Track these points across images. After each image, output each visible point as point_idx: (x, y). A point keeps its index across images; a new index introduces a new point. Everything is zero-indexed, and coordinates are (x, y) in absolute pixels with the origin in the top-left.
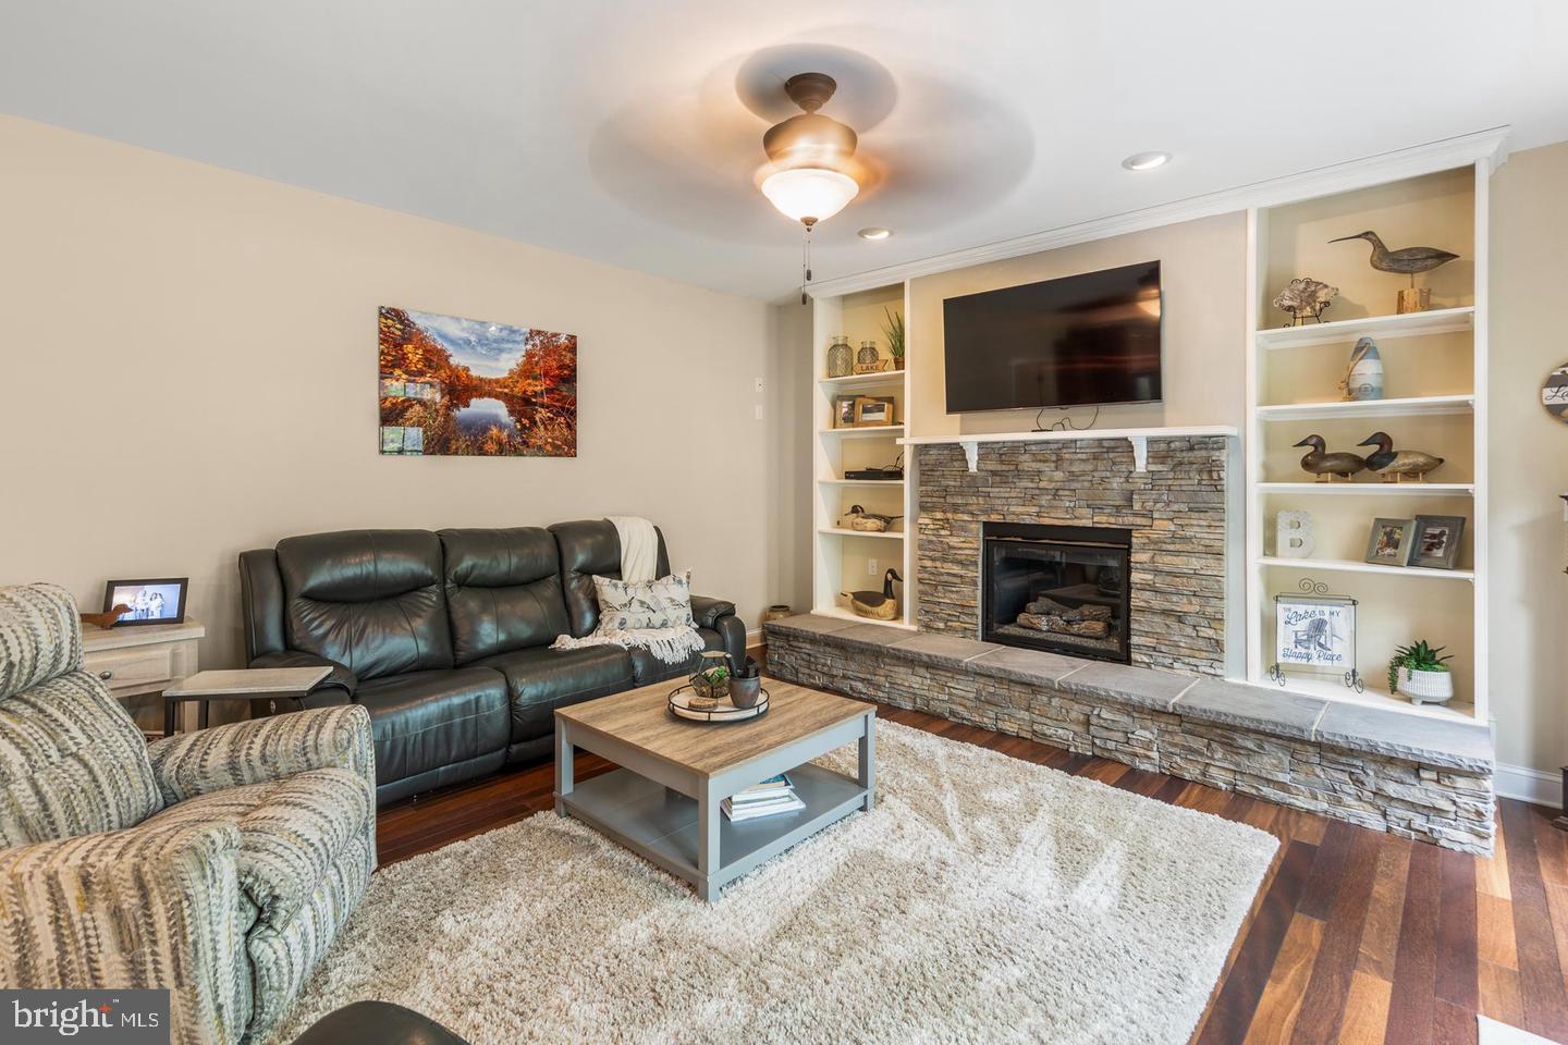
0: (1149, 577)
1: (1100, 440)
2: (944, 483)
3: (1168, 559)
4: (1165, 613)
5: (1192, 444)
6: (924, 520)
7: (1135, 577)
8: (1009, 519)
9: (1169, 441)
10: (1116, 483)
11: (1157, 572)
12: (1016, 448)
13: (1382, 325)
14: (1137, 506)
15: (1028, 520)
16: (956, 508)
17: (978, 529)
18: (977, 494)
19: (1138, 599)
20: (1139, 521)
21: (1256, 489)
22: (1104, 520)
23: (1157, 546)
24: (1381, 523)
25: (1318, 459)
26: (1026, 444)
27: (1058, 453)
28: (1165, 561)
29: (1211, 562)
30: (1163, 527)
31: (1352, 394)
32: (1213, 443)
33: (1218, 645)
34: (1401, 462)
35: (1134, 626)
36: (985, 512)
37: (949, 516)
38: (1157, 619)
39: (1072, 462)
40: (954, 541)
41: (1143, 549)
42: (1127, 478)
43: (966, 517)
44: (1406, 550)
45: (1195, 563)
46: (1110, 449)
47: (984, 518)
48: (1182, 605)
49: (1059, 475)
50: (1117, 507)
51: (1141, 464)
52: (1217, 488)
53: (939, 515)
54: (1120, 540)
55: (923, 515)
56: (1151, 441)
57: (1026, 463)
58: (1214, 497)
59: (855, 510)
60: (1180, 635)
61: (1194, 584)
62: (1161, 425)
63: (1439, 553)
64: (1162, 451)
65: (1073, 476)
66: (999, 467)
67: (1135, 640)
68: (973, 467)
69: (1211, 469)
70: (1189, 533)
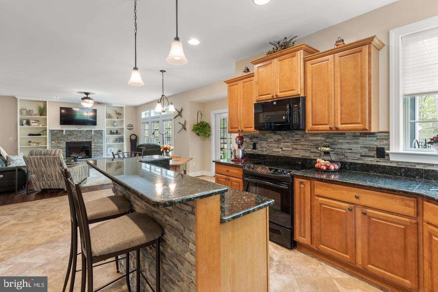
0: (94, 147)
1: (87, 130)
2: (58, 136)
3: (97, 144)
4: (96, 151)
5: (99, 131)
6: (53, 142)
7: (92, 147)
8: (72, 141)
9: (96, 130)
10: (89, 135)
11: (95, 146)
12: (73, 131)
13: (116, 120)
14: (92, 138)
15: (75, 141)
16: (61, 140)
17: (65, 143)
18: (65, 137)
19: (92, 150)
20: (93, 140)
21: (106, 136)
22: (88, 140)
23: (95, 143)
24: (116, 139)
25: (111, 133)
26: (74, 130)
27: (80, 132)
28: (96, 145)
29: (101, 144)
30: (96, 141)
31: (114, 126)
32: (102, 131)
33: (102, 153)
34: (119, 133)
35: (92, 153)
36: (67, 140)
37: (59, 141)
38: (95, 152)
39: (83, 133)
40: (60, 145)
41: (93, 143)
42: (91, 135)
43: (63, 141)
44: (118, 141)
45: (100, 144)
46: (88, 131)
47: (67, 141)
48: (98, 149)
49: (80, 135)
50: (89, 138)
51: (93, 133)
52: (102, 136)
53: (57, 141)
54: (90, 143)
55: (52, 141)
56: (94, 130)
57: (75, 133)
58: (102, 137)
59: (30, 142)
60: (98, 153)
61: (100, 147)
62: (95, 128)
63: (121, 141)
64: (96, 132)
65: (83, 135)
66: (70, 133)
67: (92, 155)
68: (64, 133)
69: (101, 134)
70: (99, 141)
